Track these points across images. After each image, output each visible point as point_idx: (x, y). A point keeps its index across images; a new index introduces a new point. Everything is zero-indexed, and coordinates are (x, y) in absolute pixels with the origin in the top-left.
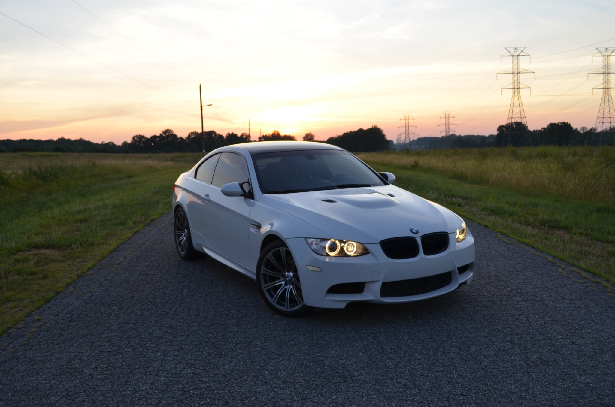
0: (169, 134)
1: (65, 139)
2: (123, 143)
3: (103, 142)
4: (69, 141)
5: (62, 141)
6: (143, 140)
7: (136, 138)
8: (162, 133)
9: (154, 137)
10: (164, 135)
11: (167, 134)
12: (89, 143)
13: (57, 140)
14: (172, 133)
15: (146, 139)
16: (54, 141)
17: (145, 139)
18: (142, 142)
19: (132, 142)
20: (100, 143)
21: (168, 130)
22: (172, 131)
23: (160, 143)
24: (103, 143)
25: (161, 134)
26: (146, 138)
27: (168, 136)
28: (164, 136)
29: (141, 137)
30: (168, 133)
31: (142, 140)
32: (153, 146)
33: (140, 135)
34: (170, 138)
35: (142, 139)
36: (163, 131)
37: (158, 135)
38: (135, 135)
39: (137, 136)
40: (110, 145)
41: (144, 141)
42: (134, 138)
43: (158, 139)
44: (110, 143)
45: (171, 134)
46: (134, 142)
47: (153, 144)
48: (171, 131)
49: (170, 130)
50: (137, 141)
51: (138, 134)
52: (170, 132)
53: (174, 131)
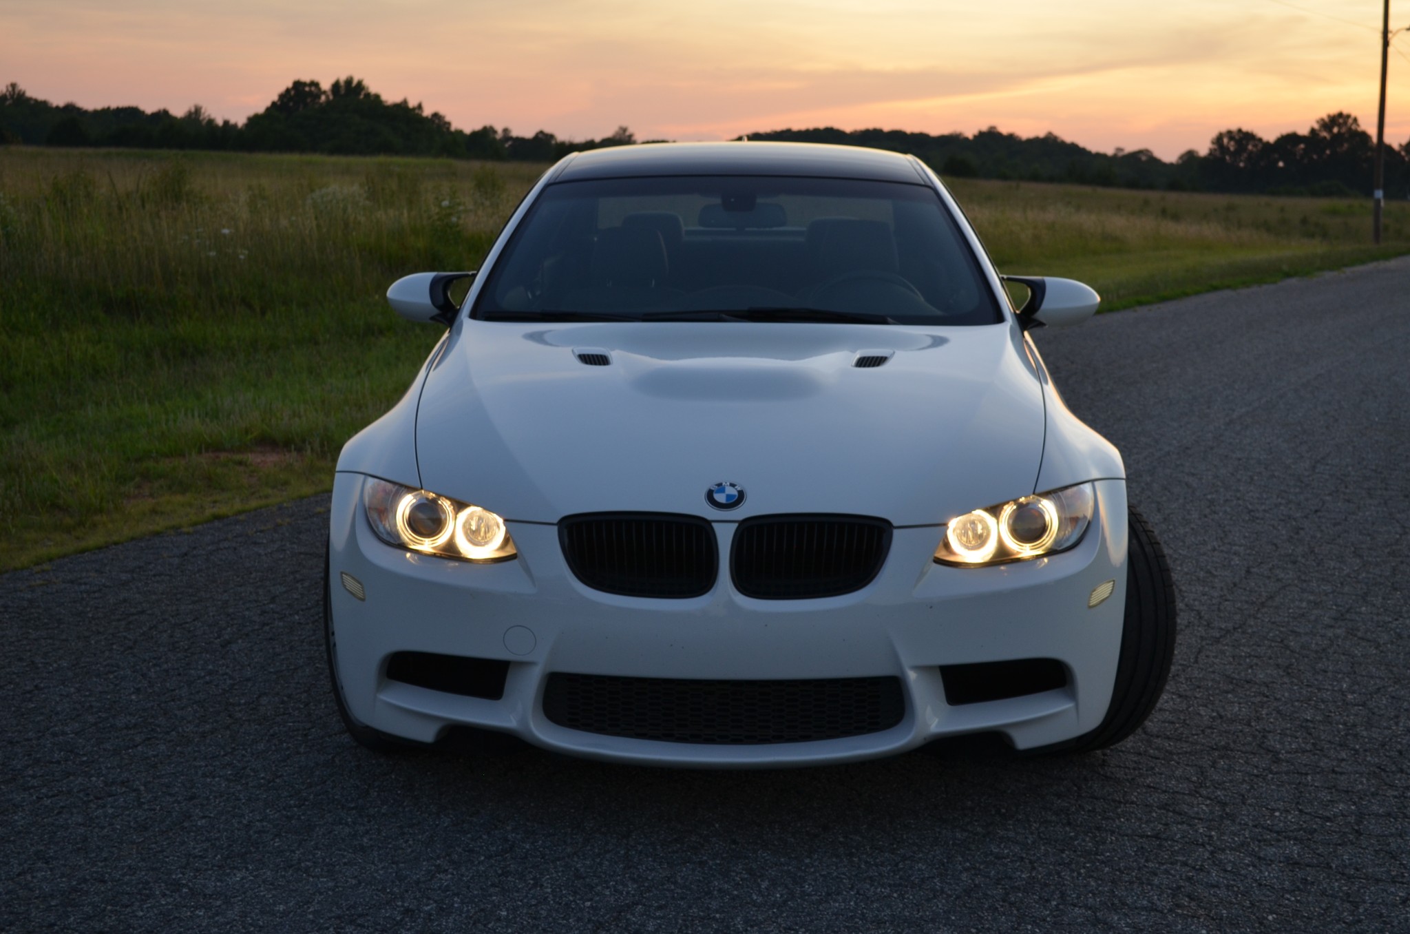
0: (1344, 130)
1: (999, 135)
2: (1181, 157)
3: (1119, 149)
4: (1011, 141)
5: (990, 138)
6: (1250, 147)
7: (1225, 140)
8: (1316, 126)
9: (1289, 141)
10: (1324, 134)
11: (1335, 130)
12: (1074, 152)
13: (975, 137)
14: (1354, 127)
15: (1260, 146)
16: (967, 139)
17: (1255, 146)
18: (1245, 155)
19: (1211, 152)
20: (1110, 151)
21: (1340, 115)
22: (1355, 120)
23: (1306, 161)
24: (1120, 154)
25: (1313, 131)
26: (1260, 140)
27: (1337, 138)
28: (1325, 138)
29: (1243, 138)
30: (1339, 125)
31: (1245, 149)
32: (1281, 168)
33: (1240, 131)
34: (1346, 145)
35: (1247, 144)
36: (1323, 120)
37: (1304, 131)
38: (1224, 129)
39: (1229, 133)
40: (1140, 159)
41: (1251, 152)
42: (1219, 140)
43: (1302, 146)
44: (1141, 152)
45: (1350, 129)
46: (1218, 153)
47: (1281, 164)
48: (1350, 121)
49: (1348, 116)
50: (1228, 149)
51: (1234, 127)
52: (1345, 123)
53: (1360, 121)
